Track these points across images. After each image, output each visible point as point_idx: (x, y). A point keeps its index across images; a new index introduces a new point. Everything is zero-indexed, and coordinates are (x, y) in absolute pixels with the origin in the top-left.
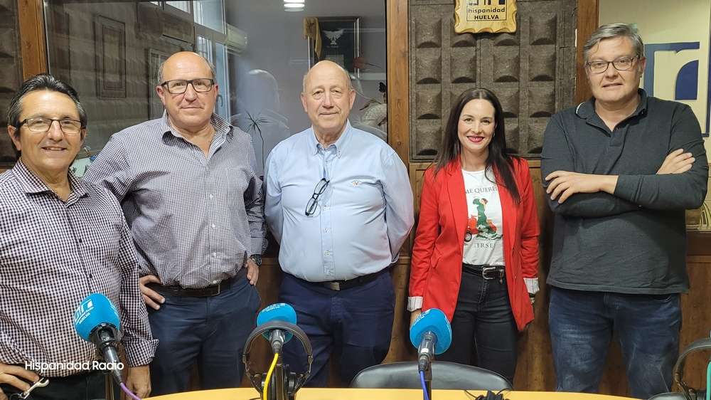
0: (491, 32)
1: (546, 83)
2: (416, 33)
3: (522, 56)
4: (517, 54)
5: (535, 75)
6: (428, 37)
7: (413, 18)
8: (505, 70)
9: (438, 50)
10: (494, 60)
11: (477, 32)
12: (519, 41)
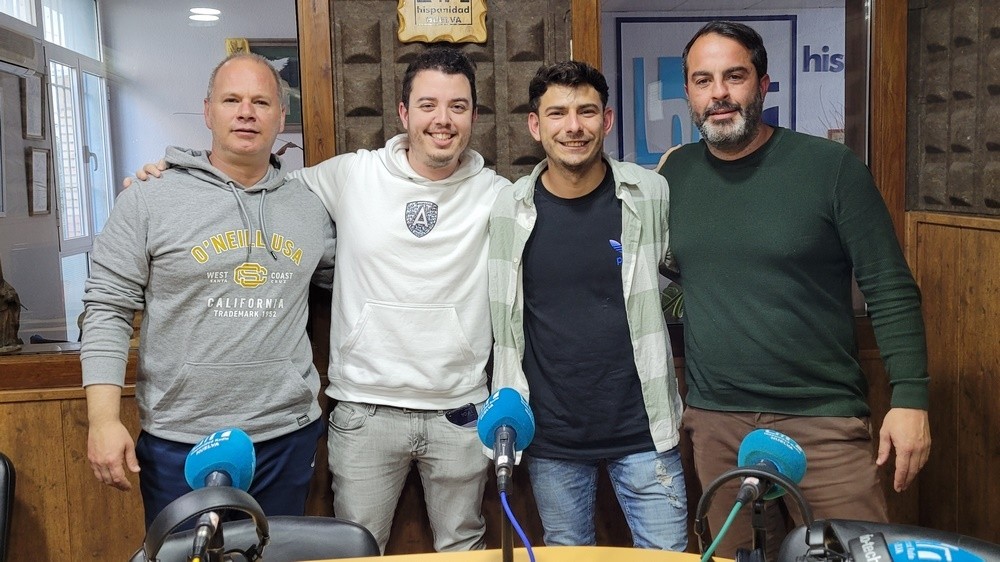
0: (451, 41)
2: (342, 40)
3: (497, 77)
4: (490, 74)
5: (517, 104)
6: (361, 46)
7: (337, 20)
9: (376, 67)
11: (430, 40)
12: (493, 55)
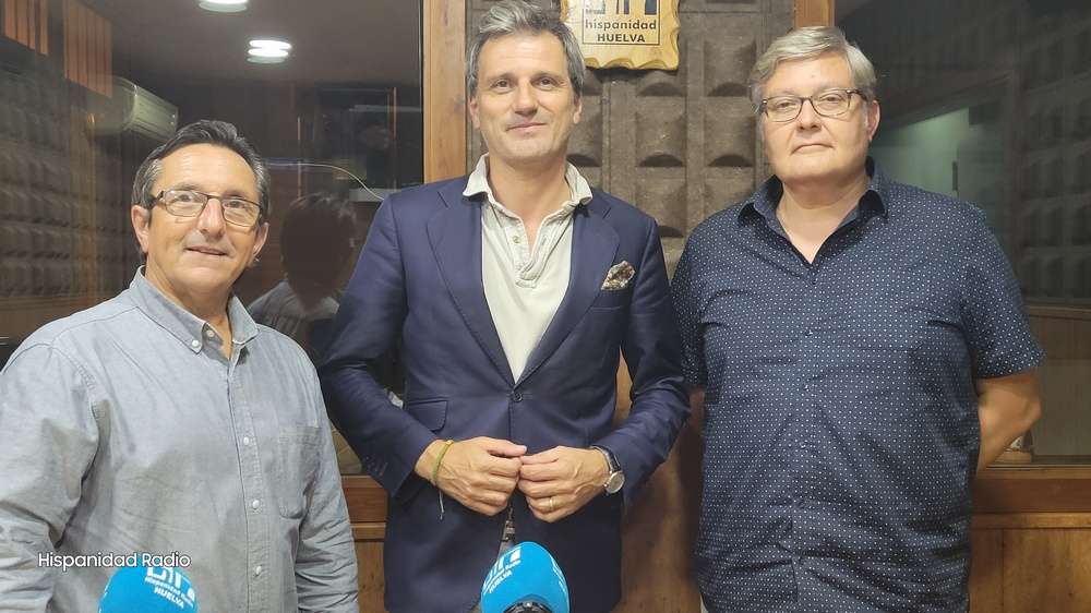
0: (631, 67)
1: (739, 171)
3: (690, 118)
4: (681, 113)
5: (716, 154)
8: (659, 143)
10: (637, 123)
11: (602, 65)
12: (685, 88)
